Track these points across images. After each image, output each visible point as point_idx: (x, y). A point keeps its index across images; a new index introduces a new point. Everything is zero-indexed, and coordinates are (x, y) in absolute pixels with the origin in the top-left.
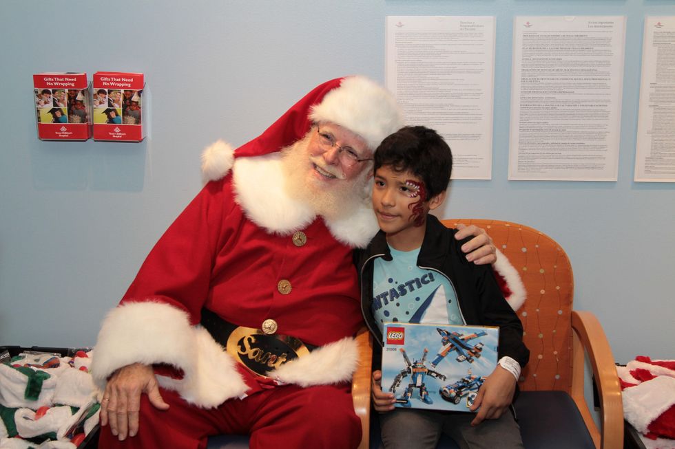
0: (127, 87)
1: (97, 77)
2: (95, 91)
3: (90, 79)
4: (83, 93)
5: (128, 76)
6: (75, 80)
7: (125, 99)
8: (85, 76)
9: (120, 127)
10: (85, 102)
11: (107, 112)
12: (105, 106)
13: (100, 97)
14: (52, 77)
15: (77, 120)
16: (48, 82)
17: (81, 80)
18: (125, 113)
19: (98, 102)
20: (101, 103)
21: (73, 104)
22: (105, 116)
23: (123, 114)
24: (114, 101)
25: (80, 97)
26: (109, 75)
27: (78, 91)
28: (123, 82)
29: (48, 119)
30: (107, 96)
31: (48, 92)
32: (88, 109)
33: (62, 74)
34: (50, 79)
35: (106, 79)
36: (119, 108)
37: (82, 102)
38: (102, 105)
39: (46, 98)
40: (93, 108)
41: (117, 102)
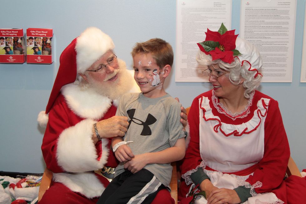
1: (29, 31)
2: (27, 38)
3: (25, 32)
4: (21, 39)
5: (45, 30)
6: (17, 32)
7: (43, 42)
8: (22, 30)
9: (40, 56)
10: (22, 44)
11: (34, 49)
12: (33, 46)
13: (30, 41)
14: (5, 30)
15: (18, 53)
17: (20, 32)
18: (43, 49)
19: (29, 43)
20: (30, 44)
21: (16, 45)
22: (33, 51)
24: (37, 43)
25: (19, 41)
26: (35, 30)
27: (19, 38)
28: (42, 33)
29: (3, 52)
30: (34, 40)
31: (3, 39)
32: (24, 47)
33: (10, 29)
34: (4, 32)
35: (33, 32)
36: (40, 47)
37: (21, 43)
38: (31, 45)
39: (2, 42)
40: (26, 47)
41: (39, 43)
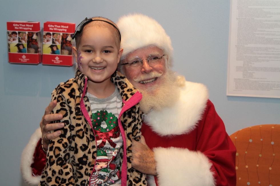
0: (64, 32)
1: (46, 25)
2: (45, 33)
3: (42, 26)
4: (37, 34)
5: (65, 25)
6: (32, 26)
7: (63, 39)
8: (39, 24)
9: (59, 56)
10: (38, 40)
11: (51, 47)
12: (50, 43)
13: (47, 37)
14: (18, 23)
15: (32, 52)
16: (16, 27)
17: (36, 26)
18: (63, 47)
19: (46, 40)
20: (48, 41)
22: (50, 49)
23: (62, 49)
24: (56, 40)
25: (35, 37)
26: (54, 24)
27: (34, 33)
28: (62, 28)
29: (14, 50)
30: (52, 37)
31: (15, 33)
32: (39, 45)
33: (25, 22)
34: (17, 25)
35: (52, 26)
36: (59, 45)
37: (36, 40)
38: (48, 42)
39: (14, 37)
40: (43, 44)
41: (58, 40)
